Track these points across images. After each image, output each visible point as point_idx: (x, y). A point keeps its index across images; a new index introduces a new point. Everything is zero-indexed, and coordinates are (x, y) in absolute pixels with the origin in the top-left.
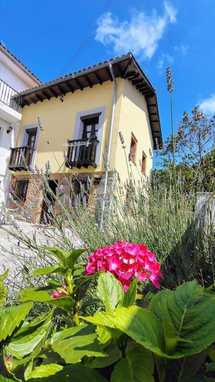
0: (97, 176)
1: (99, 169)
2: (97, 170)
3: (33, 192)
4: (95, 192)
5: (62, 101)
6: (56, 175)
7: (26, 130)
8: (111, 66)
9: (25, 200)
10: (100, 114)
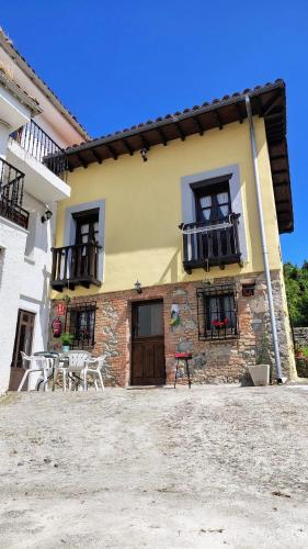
0: (247, 281)
1: (248, 268)
2: (244, 271)
3: (109, 326)
4: (248, 310)
5: (145, 160)
6: (156, 289)
7: (73, 214)
8: (248, 100)
9: (93, 343)
10: (230, 176)
